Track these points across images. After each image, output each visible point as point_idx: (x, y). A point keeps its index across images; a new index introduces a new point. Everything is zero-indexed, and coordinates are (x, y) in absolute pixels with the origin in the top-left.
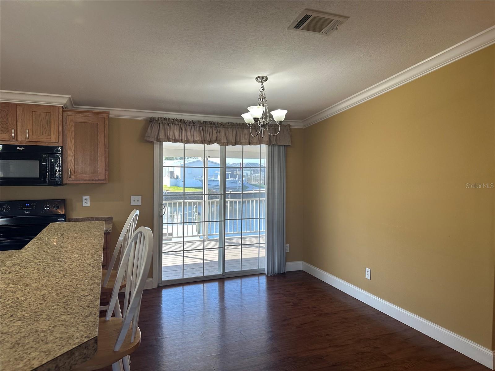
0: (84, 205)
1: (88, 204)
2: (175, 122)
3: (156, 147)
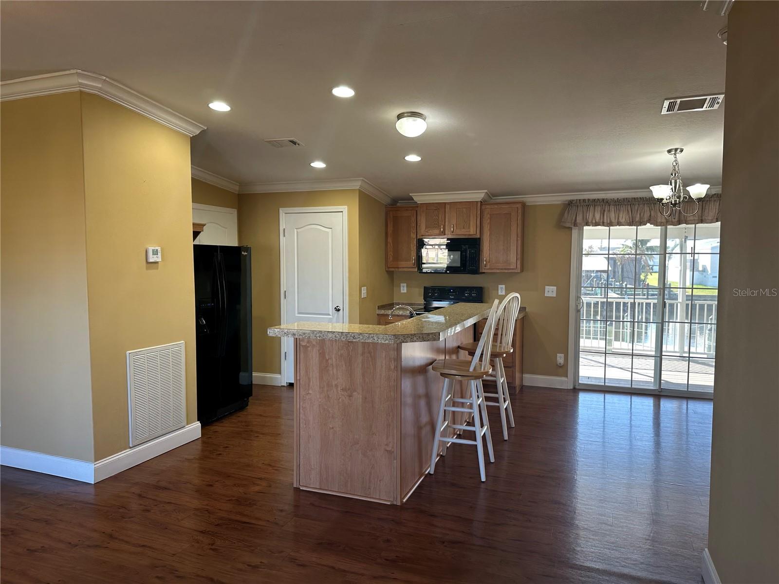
0: (500, 293)
1: (503, 293)
2: (595, 202)
3: (575, 232)
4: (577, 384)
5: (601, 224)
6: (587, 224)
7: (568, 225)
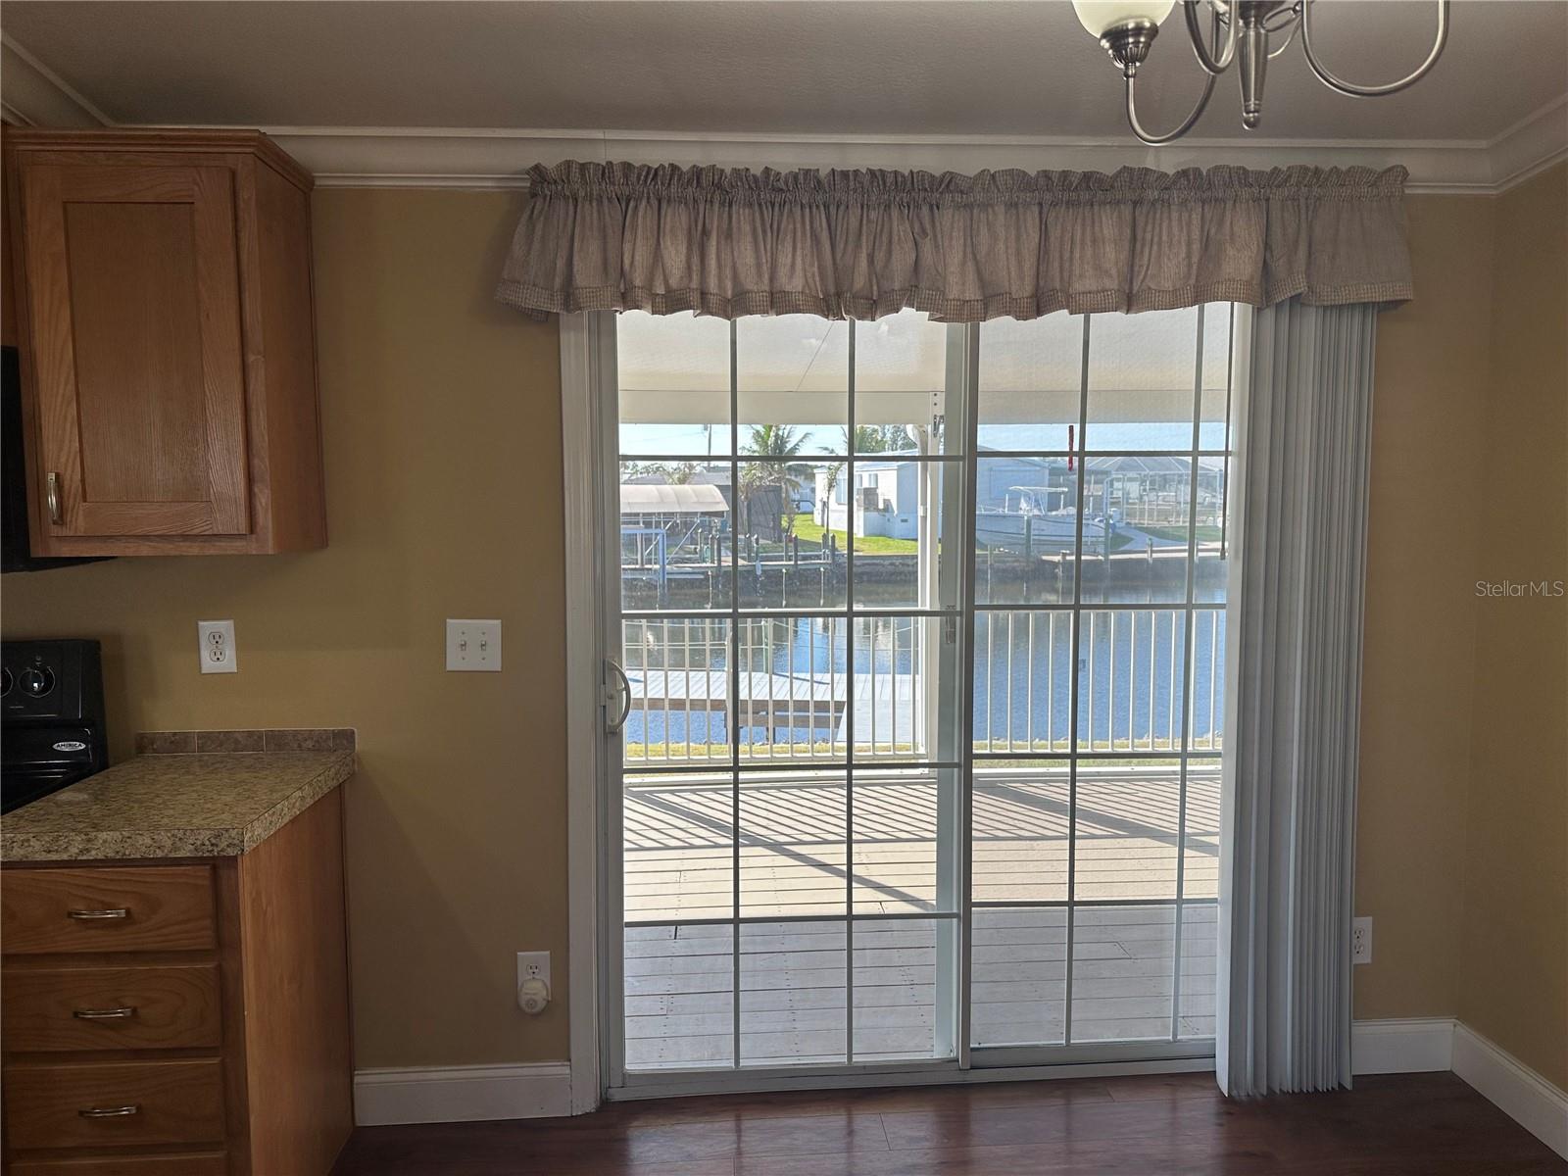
0: (208, 664)
1: (228, 662)
2: (661, 184)
3: (573, 343)
4: (616, 1081)
5: (695, 297)
6: (629, 302)
7: (534, 299)
